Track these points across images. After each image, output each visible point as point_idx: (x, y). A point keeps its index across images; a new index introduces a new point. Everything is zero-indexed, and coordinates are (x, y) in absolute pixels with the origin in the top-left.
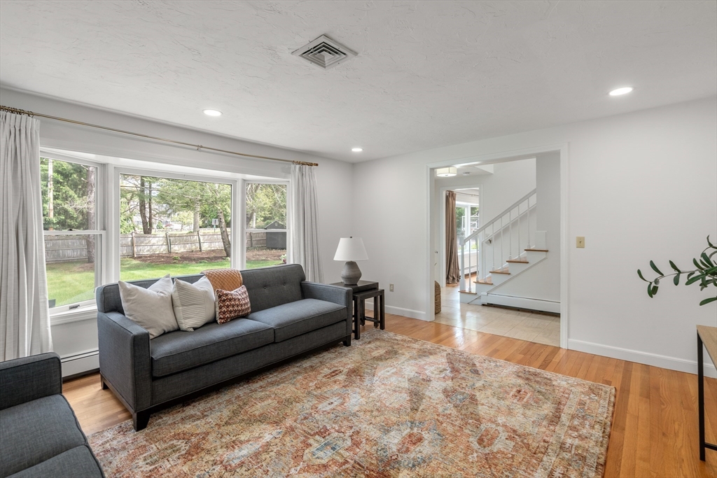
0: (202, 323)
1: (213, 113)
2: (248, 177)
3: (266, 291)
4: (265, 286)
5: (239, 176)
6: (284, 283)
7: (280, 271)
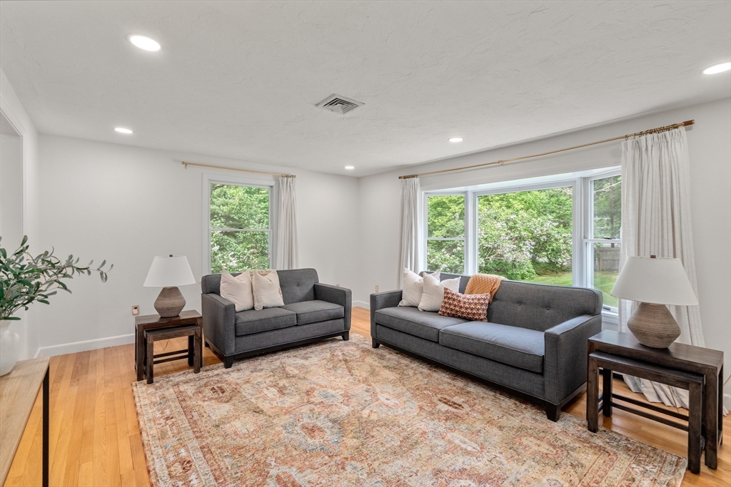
0: (429, 309)
1: (456, 140)
2: (596, 172)
3: (519, 308)
4: (520, 302)
5: (576, 175)
6: (548, 307)
7: (549, 292)
